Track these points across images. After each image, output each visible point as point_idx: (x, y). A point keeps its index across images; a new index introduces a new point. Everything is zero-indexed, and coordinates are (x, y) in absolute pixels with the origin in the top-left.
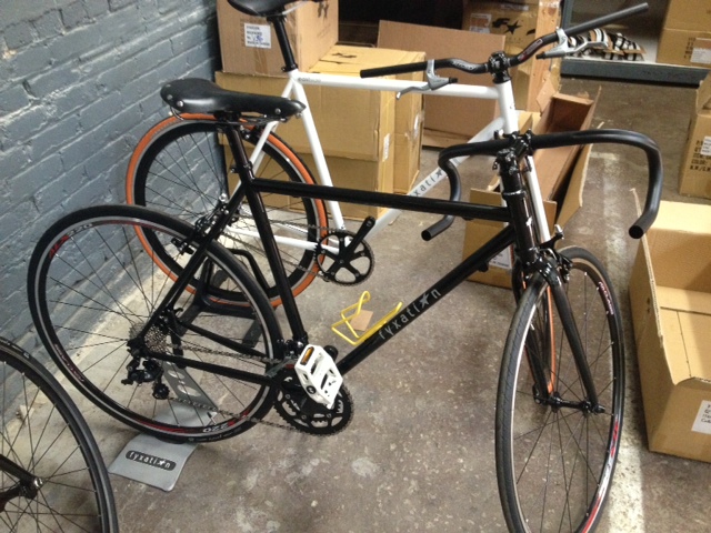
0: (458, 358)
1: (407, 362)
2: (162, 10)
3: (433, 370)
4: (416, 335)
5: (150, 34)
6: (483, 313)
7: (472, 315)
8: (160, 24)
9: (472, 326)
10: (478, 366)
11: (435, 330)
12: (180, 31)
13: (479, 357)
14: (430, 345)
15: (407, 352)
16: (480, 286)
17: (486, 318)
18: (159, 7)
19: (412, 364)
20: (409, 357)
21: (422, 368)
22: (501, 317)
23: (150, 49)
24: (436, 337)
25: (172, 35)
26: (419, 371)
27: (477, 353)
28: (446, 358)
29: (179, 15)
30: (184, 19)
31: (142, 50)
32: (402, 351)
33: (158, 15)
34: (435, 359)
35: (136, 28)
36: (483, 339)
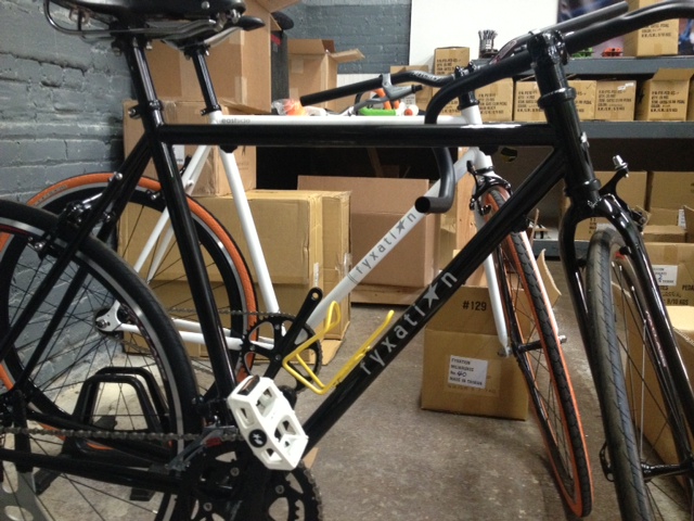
0: (445, 493)
1: (375, 503)
2: (58, 106)
3: (414, 510)
4: (381, 470)
5: (39, 124)
6: (462, 442)
7: (449, 445)
8: (54, 120)
9: (452, 456)
10: (474, 500)
11: (404, 464)
12: (77, 137)
13: (472, 490)
14: (403, 480)
15: (372, 490)
16: (449, 416)
17: (467, 447)
18: (55, 101)
19: (382, 505)
20: (376, 496)
21: (399, 509)
22: (487, 446)
23: (38, 140)
24: (408, 471)
25: (67, 136)
26: (395, 513)
27: (469, 487)
28: (428, 494)
29: (78, 120)
30: (85, 126)
31: (28, 136)
32: (366, 490)
33: (53, 109)
34: (414, 497)
35: (24, 109)
36: (471, 470)
